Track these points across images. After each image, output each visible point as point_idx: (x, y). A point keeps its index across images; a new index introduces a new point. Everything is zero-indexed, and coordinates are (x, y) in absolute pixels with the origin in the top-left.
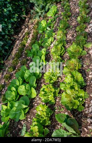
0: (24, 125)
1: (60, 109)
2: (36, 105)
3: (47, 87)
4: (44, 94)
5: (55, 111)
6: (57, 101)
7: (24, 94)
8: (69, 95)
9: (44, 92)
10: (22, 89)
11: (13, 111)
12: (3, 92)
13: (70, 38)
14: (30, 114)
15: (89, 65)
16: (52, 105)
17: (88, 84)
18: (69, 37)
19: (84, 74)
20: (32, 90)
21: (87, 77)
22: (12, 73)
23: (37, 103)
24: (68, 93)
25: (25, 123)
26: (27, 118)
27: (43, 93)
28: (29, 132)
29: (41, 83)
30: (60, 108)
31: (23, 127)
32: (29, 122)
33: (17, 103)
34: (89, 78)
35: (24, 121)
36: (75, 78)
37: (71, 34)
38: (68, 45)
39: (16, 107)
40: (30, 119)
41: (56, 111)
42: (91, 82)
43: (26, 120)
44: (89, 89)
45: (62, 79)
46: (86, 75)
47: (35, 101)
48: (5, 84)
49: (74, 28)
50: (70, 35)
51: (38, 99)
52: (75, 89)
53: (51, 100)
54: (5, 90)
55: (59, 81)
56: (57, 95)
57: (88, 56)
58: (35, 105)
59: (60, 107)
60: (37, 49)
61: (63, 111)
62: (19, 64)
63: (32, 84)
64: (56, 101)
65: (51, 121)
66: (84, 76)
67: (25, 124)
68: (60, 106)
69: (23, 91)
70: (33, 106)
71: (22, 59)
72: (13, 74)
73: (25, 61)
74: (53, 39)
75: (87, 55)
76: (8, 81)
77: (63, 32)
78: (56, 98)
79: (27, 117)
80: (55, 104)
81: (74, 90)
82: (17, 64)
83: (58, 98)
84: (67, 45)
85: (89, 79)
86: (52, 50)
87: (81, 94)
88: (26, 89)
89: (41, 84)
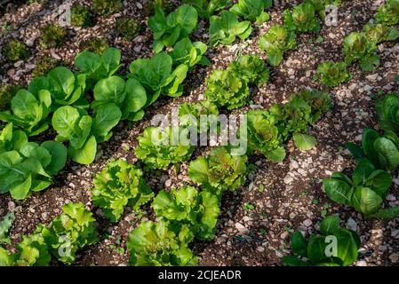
0: (12, 215)
1: (116, 245)
2: (74, 186)
3: (128, 170)
4: (109, 182)
5: (102, 240)
6: (127, 219)
7: (63, 133)
8: (157, 237)
9: (111, 179)
10: (67, 119)
11: (9, 160)
12: (13, 71)
13: (291, 71)
14: (44, 198)
15: (261, 194)
16: (109, 220)
17: (219, 242)
18: (290, 66)
19: (232, 207)
20: (88, 143)
21: (231, 222)
22: (77, 29)
23: (79, 184)
24: (158, 230)
25: (16, 209)
26: (29, 200)
27: (108, 177)
28: (12, 239)
29: (125, 138)
30: (118, 242)
31: (6, 218)
32: (29, 215)
33: (32, 148)
34: (234, 228)
35: (17, 205)
36: (201, 207)
37: (299, 62)
38: (268, 88)
39: (21, 155)
40: (33, 211)
41: (106, 241)
42: (226, 242)
43: (24, 204)
44: (210, 255)
45: (179, 173)
46: (234, 214)
47: (79, 173)
48: (34, 47)
49: (322, 50)
50: (296, 61)
51: (88, 173)
52: (177, 235)
53: (112, 210)
54: (22, 67)
55: (170, 172)
56: (136, 208)
57: (280, 167)
58: (71, 184)
59: (121, 241)
60: (186, 25)
61: (119, 255)
62: (110, 21)
63: (101, 124)
64: (123, 216)
65: (78, 256)
66: (229, 213)
67: (15, 212)
68: (122, 237)
69: (65, 123)
70: (64, 184)
71: (130, 11)
72: (73, 36)
73: (132, 27)
74: (249, 33)
75: (281, 164)
76: (48, 48)
77: (287, 40)
78: (129, 209)
79: (31, 200)
80: (117, 224)
81: (174, 235)
82: (106, 12)
83: (133, 215)
84: (265, 85)
85: (230, 230)
86: (217, 75)
87: (182, 256)
88: (77, 123)
89: (123, 139)
